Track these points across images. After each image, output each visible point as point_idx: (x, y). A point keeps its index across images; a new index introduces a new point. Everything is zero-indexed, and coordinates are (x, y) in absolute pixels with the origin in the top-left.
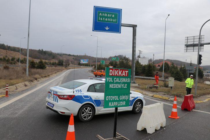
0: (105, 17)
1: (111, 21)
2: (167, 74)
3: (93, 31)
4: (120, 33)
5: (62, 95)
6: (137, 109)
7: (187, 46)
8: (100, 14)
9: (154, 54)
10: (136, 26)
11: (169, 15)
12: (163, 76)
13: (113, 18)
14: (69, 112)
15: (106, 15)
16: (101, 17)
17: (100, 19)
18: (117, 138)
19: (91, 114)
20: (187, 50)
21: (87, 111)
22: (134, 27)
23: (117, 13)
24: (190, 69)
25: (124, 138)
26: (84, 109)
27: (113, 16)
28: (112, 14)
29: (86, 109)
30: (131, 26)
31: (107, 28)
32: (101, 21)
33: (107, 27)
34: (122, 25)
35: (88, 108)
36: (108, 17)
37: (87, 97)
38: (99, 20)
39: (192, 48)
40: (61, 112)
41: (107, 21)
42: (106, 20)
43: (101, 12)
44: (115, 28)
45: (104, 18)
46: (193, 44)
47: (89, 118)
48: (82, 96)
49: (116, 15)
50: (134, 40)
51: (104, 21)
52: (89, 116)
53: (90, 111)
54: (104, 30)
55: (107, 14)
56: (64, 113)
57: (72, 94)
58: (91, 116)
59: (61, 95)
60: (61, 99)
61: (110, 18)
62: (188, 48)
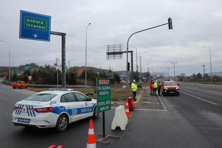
0: (34, 24)
1: (39, 28)
2: (89, 81)
3: (20, 38)
4: (49, 41)
5: (41, 108)
6: (96, 114)
7: (109, 54)
8: (28, 20)
9: (69, 62)
10: (65, 34)
11: (90, 24)
12: (86, 84)
13: (41, 25)
14: (49, 124)
15: (34, 21)
16: (29, 23)
17: (28, 25)
18: (107, 137)
19: (66, 124)
20: (108, 57)
21: (63, 121)
22: (63, 35)
23: (46, 20)
24: (110, 75)
25: (110, 136)
26: (61, 119)
27: (42, 23)
28: (41, 21)
29: (62, 119)
30: (60, 34)
31: (35, 36)
32: (29, 27)
33: (36, 34)
34: (51, 33)
35: (64, 118)
36: (36, 24)
37: (62, 107)
38: (26, 27)
39: (113, 56)
40: (40, 126)
41: (36, 28)
42: (35, 26)
43: (28, 18)
44: (45, 35)
45: (32, 25)
46: (114, 52)
47: (65, 128)
48: (58, 107)
49: (44, 22)
50: (64, 48)
51: (32, 28)
52: (65, 125)
53: (65, 121)
54: (33, 38)
55: (36, 20)
56: (44, 126)
57: (49, 106)
58: (66, 126)
59: (38, 109)
60: (39, 112)
61: (38, 24)
62: (110, 56)
